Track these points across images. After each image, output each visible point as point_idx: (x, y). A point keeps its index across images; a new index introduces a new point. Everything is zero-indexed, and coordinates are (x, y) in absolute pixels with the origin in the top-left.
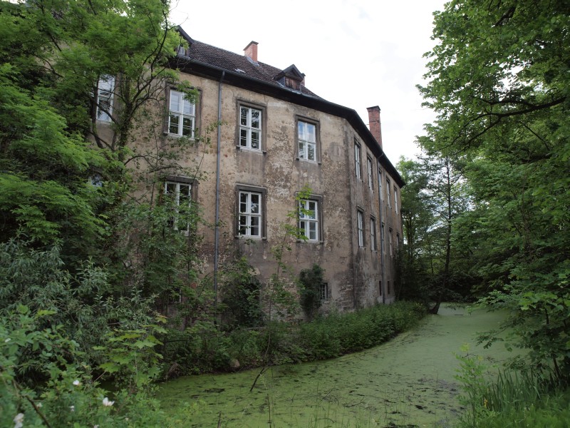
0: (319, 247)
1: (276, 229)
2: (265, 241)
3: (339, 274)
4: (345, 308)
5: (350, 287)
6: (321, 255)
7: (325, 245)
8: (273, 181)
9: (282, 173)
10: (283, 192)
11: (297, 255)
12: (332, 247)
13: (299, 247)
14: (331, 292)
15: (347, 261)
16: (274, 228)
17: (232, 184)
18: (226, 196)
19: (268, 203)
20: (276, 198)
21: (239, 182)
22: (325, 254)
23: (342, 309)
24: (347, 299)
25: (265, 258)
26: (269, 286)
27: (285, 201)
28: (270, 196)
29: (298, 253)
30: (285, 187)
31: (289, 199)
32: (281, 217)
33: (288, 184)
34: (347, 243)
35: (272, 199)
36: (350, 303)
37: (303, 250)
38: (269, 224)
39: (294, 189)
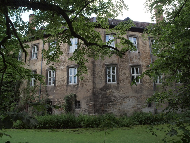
0: (76, 86)
1: (59, 81)
2: (55, 86)
3: (86, 97)
4: (89, 113)
5: (92, 103)
6: (77, 89)
7: (79, 85)
8: (59, 64)
9: (62, 60)
10: (62, 67)
11: (67, 90)
12: (83, 86)
13: (68, 87)
14: (81, 105)
15: (91, 91)
16: (58, 81)
17: (46, 69)
18: (44, 73)
19: (57, 72)
20: (60, 70)
21: (48, 68)
22: (79, 89)
23: (87, 113)
24: (90, 109)
25: (55, 92)
26: (56, 102)
27: (63, 70)
28: (57, 70)
29: (67, 89)
30: (63, 65)
31: (64, 69)
32: (61, 77)
33: (64, 64)
34: (91, 83)
35: (58, 71)
36: (92, 111)
37: (69, 88)
38: (57, 80)
39: (66, 65)
